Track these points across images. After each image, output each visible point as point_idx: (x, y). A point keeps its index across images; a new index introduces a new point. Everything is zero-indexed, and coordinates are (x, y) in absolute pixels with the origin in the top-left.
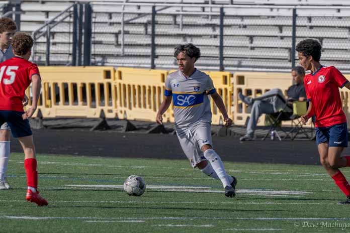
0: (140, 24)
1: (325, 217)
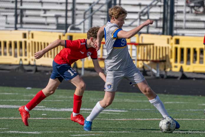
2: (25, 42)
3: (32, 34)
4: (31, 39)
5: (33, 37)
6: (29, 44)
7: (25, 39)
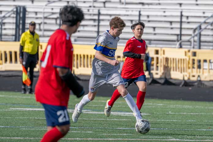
0: (53, 18)
1: (155, 128)
2: (157, 58)
3: (164, 51)
4: (163, 56)
5: (164, 54)
6: (161, 60)
7: (157, 56)
